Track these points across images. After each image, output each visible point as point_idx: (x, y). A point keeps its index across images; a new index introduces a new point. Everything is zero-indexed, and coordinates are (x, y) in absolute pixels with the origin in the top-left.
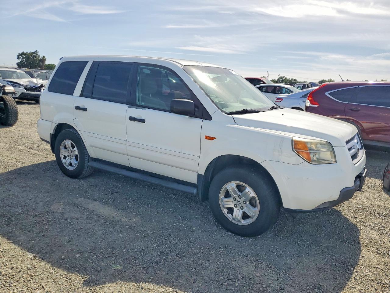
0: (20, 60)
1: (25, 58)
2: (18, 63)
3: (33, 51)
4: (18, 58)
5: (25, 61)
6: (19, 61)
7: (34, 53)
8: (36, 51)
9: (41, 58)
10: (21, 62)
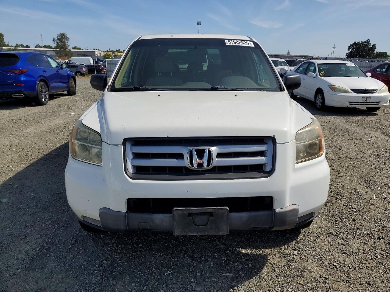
0: (350, 50)
1: (355, 48)
2: (348, 53)
3: (364, 41)
4: (349, 48)
5: (355, 51)
6: (349, 52)
7: (365, 42)
8: (368, 40)
9: (371, 47)
10: (351, 52)
